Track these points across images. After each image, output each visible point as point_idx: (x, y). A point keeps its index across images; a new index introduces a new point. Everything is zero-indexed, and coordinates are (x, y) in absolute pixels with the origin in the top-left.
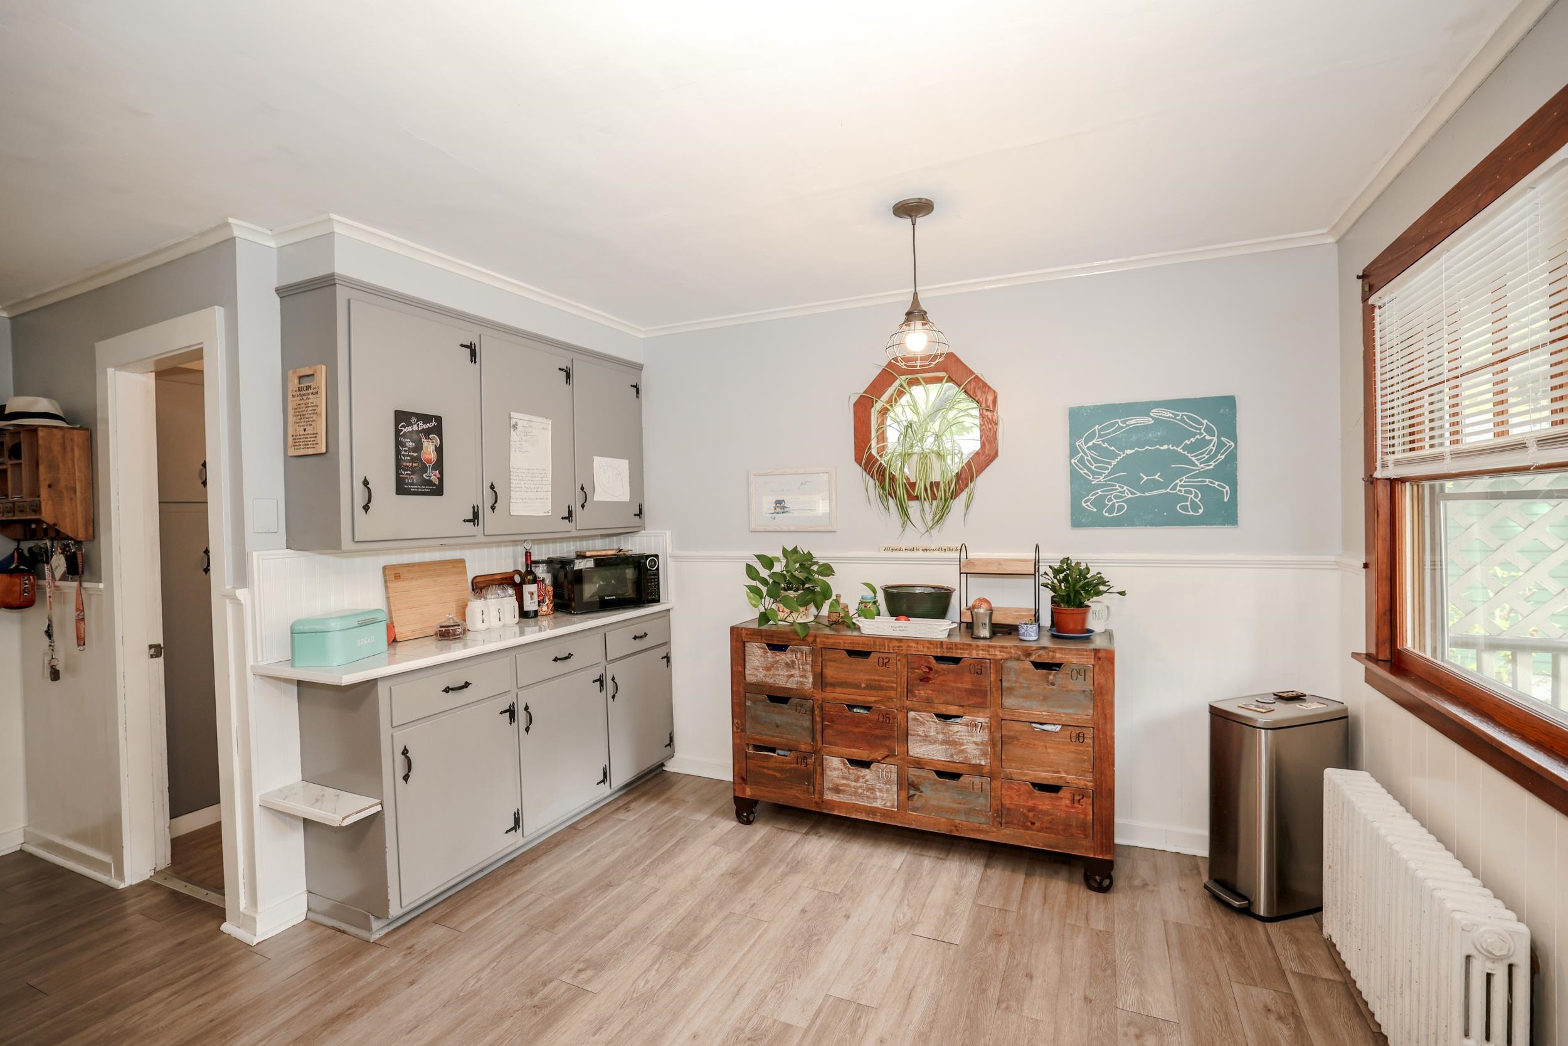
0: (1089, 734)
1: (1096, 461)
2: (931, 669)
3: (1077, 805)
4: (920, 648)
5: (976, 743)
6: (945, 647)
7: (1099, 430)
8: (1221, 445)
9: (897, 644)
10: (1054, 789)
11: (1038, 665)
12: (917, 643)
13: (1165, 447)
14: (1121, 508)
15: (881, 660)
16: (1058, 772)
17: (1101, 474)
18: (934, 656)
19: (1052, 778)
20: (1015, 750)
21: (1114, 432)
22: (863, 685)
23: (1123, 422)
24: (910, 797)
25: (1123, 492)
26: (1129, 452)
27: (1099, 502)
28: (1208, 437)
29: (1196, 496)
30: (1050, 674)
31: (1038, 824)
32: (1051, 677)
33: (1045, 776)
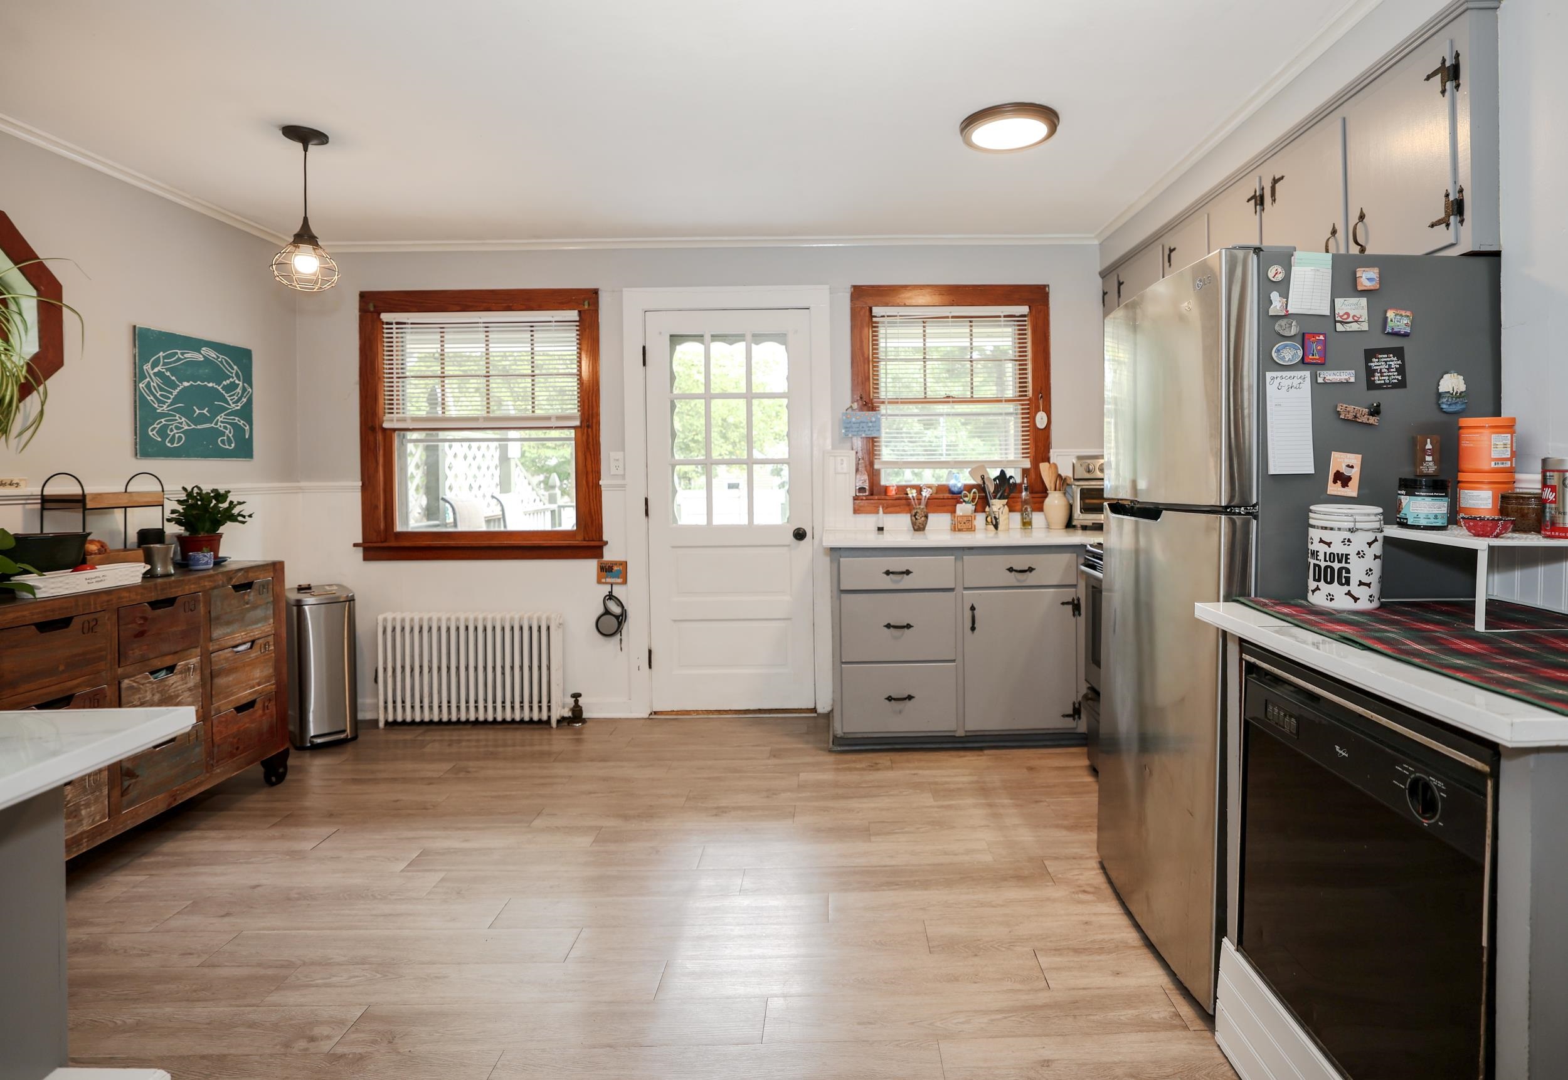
0: (271, 639)
1: (161, 389)
2: (145, 619)
3: (267, 711)
4: (133, 596)
5: (190, 689)
6: (159, 588)
7: (164, 358)
8: (244, 390)
9: (105, 598)
10: (251, 704)
11: (237, 588)
12: (130, 592)
13: (211, 385)
14: (180, 438)
15: (86, 625)
16: (254, 687)
17: (164, 403)
18: (149, 603)
19: (251, 694)
20: (221, 681)
21: (175, 362)
22: (61, 668)
23: (182, 354)
24: (123, 793)
25: (181, 423)
26: (186, 384)
27: (163, 432)
28: (237, 382)
29: (230, 433)
30: (244, 594)
31: (241, 747)
32: (246, 597)
33: (244, 695)
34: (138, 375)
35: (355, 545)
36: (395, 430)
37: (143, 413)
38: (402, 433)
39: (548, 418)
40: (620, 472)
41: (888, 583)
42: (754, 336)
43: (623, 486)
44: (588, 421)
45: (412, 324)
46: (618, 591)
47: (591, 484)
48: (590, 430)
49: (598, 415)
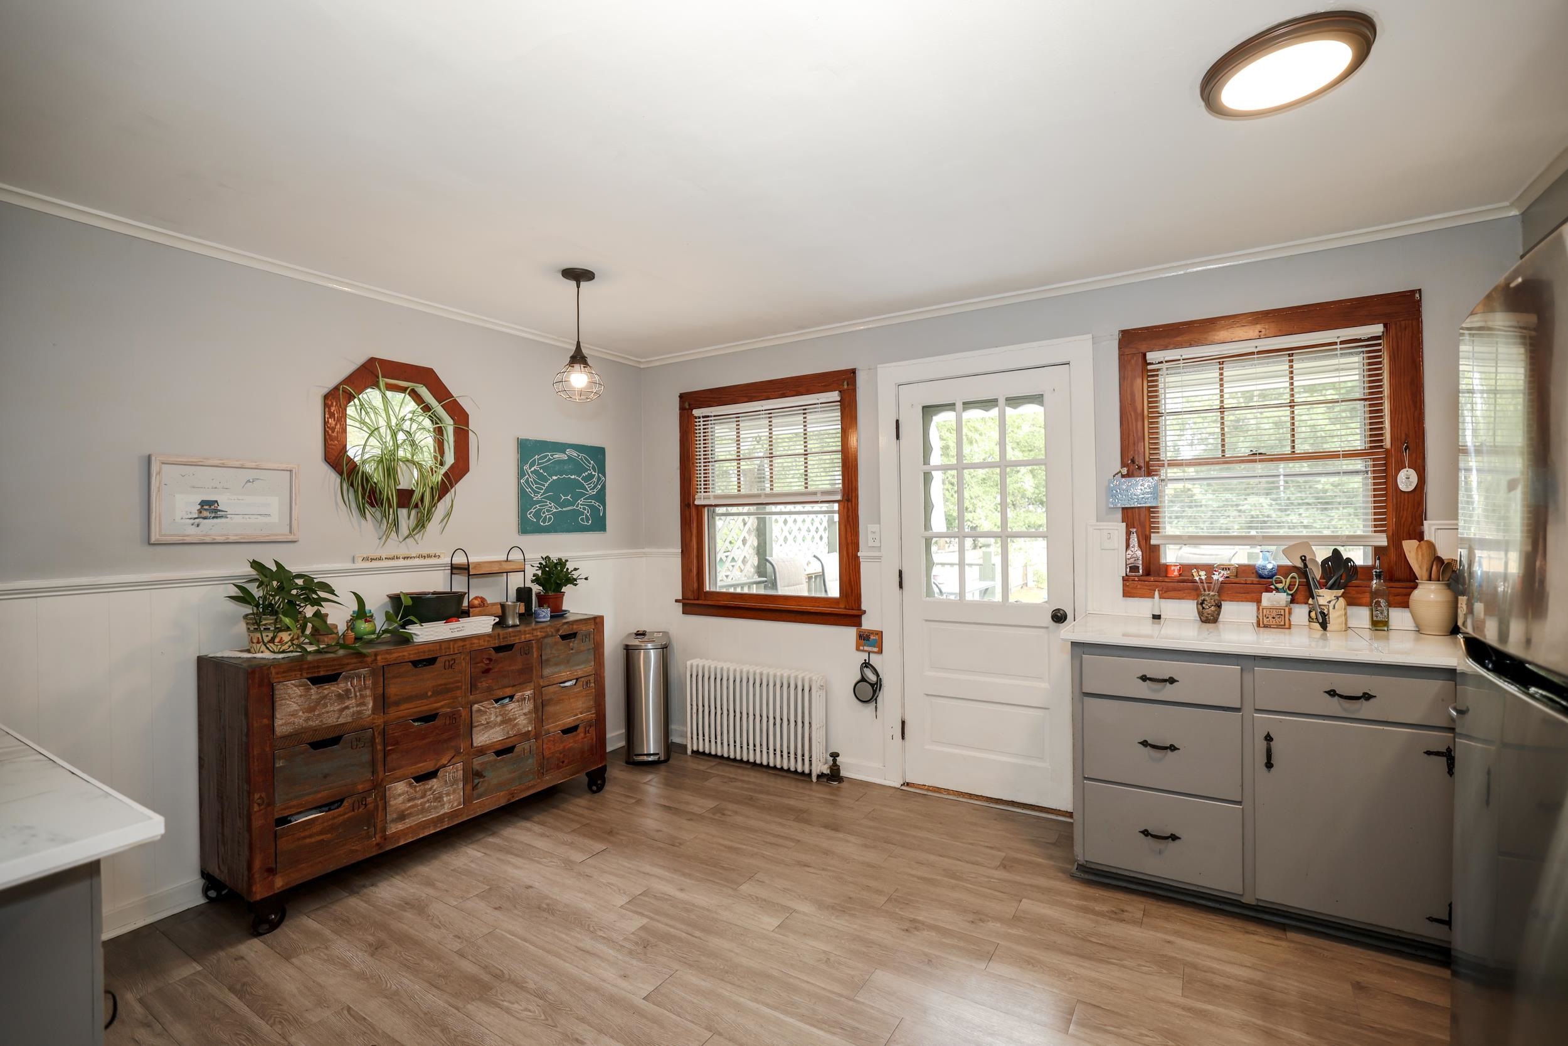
0: (592, 678)
1: (536, 483)
2: (490, 660)
3: (588, 735)
4: (482, 642)
5: (525, 714)
6: (501, 637)
7: (539, 459)
8: (599, 478)
9: (461, 644)
10: (574, 729)
11: (564, 637)
12: (479, 639)
13: (573, 477)
14: (550, 518)
15: (447, 663)
16: (577, 715)
17: (539, 493)
18: (493, 648)
19: (574, 720)
20: (550, 709)
21: (546, 462)
22: (430, 694)
23: (552, 456)
24: (472, 788)
25: (551, 507)
26: (555, 478)
27: (537, 515)
28: (593, 473)
29: (588, 512)
30: (570, 642)
31: (566, 762)
32: (571, 644)
33: (569, 721)
34: (521, 474)
35: (677, 601)
36: (704, 506)
37: (525, 500)
38: (712, 508)
39: (815, 493)
40: (877, 544)
41: (1144, 690)
42: (1007, 399)
43: (880, 558)
44: (848, 495)
45: (714, 416)
46: (875, 660)
47: (850, 555)
48: (850, 504)
49: (856, 489)
